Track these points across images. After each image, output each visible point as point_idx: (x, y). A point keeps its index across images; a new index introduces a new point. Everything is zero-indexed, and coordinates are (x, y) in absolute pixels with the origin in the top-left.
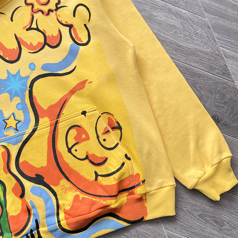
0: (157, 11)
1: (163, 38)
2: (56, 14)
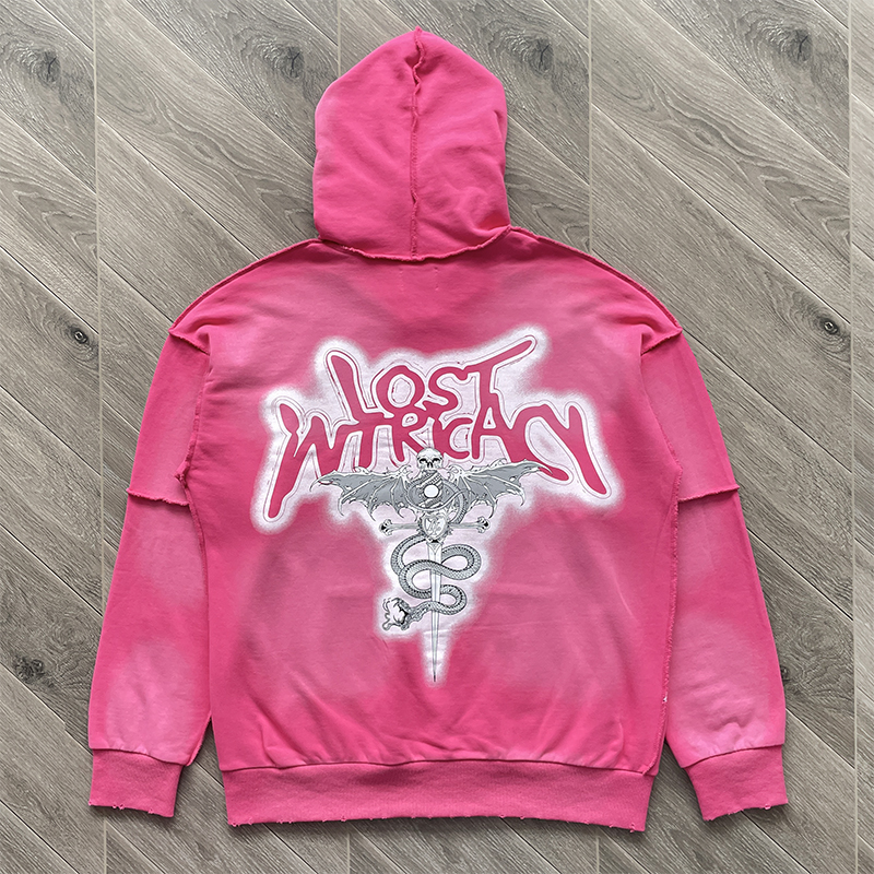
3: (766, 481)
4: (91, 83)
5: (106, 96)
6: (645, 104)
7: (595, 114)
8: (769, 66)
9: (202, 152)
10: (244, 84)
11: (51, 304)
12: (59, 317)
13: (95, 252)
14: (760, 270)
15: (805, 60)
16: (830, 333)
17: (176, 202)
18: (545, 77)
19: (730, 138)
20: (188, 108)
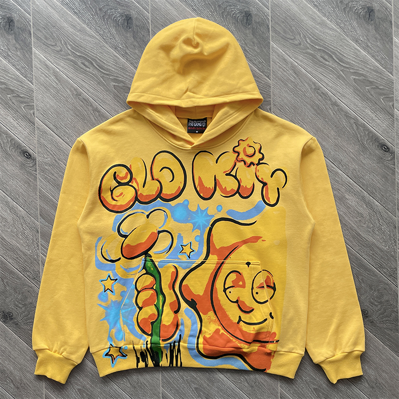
0: (350, 195)
1: (347, 223)
2: (256, 168)
3: (356, 222)
4: (30, 32)
5: (38, 38)
6: (296, 42)
7: (273, 47)
8: (355, 24)
9: (85, 65)
10: (104, 32)
11: (13, 139)
12: (17, 146)
13: (34, 114)
14: (352, 121)
15: (372, 20)
16: (385, 151)
17: (73, 89)
18: (249, 29)
19: (337, 58)
20: (78, 44)
